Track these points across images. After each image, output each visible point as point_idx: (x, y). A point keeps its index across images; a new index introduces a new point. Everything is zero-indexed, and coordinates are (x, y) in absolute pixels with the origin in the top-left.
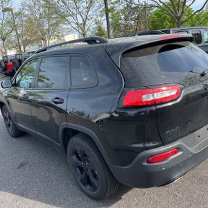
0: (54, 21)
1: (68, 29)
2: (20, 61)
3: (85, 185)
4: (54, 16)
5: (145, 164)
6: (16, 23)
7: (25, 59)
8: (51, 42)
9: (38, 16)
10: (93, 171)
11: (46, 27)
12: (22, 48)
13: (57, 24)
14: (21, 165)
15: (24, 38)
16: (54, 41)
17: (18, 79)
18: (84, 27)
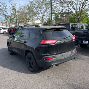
0: (31, 15)
1: (36, 18)
2: (16, 29)
3: (30, 68)
4: (31, 13)
5: (45, 60)
6: (17, 15)
7: (18, 29)
8: (29, 23)
9: (25, 12)
10: (32, 63)
11: (28, 17)
12: (18, 24)
13: (32, 16)
14: (12, 62)
15: (19, 20)
16: (30, 22)
17: (14, 35)
18: (42, 18)
